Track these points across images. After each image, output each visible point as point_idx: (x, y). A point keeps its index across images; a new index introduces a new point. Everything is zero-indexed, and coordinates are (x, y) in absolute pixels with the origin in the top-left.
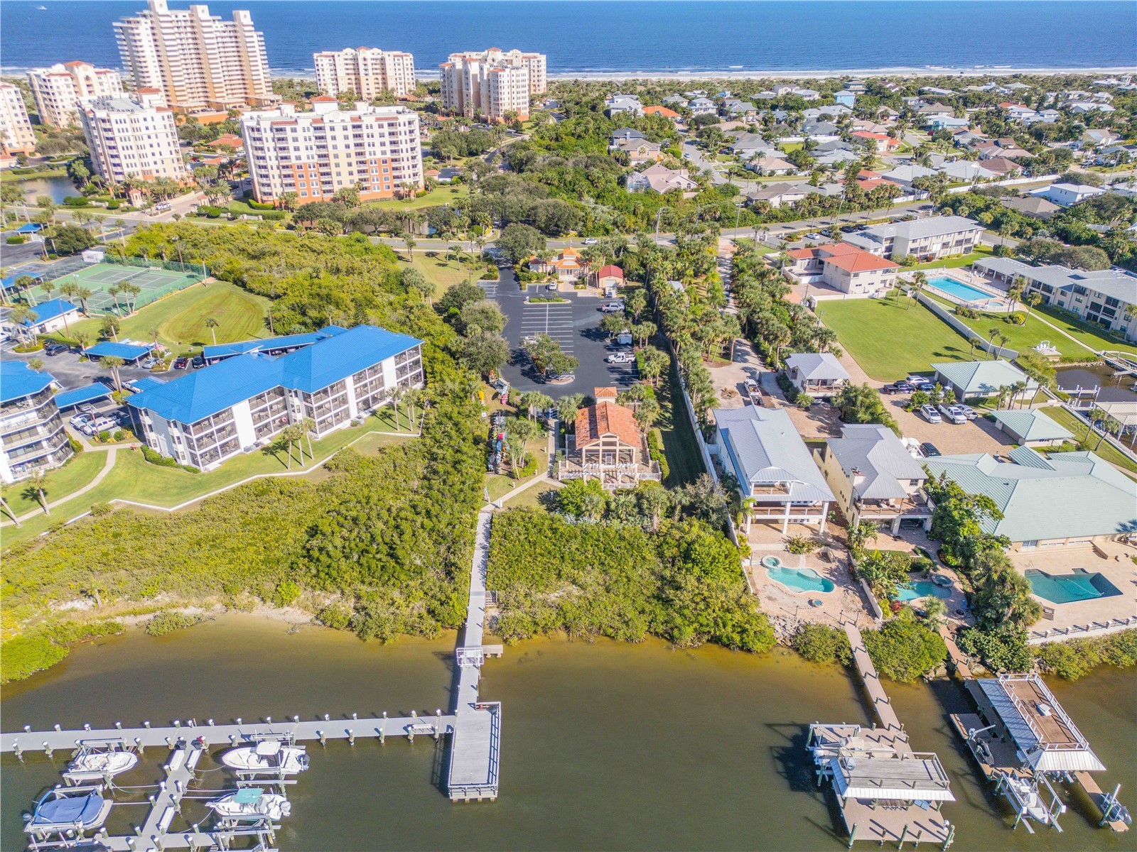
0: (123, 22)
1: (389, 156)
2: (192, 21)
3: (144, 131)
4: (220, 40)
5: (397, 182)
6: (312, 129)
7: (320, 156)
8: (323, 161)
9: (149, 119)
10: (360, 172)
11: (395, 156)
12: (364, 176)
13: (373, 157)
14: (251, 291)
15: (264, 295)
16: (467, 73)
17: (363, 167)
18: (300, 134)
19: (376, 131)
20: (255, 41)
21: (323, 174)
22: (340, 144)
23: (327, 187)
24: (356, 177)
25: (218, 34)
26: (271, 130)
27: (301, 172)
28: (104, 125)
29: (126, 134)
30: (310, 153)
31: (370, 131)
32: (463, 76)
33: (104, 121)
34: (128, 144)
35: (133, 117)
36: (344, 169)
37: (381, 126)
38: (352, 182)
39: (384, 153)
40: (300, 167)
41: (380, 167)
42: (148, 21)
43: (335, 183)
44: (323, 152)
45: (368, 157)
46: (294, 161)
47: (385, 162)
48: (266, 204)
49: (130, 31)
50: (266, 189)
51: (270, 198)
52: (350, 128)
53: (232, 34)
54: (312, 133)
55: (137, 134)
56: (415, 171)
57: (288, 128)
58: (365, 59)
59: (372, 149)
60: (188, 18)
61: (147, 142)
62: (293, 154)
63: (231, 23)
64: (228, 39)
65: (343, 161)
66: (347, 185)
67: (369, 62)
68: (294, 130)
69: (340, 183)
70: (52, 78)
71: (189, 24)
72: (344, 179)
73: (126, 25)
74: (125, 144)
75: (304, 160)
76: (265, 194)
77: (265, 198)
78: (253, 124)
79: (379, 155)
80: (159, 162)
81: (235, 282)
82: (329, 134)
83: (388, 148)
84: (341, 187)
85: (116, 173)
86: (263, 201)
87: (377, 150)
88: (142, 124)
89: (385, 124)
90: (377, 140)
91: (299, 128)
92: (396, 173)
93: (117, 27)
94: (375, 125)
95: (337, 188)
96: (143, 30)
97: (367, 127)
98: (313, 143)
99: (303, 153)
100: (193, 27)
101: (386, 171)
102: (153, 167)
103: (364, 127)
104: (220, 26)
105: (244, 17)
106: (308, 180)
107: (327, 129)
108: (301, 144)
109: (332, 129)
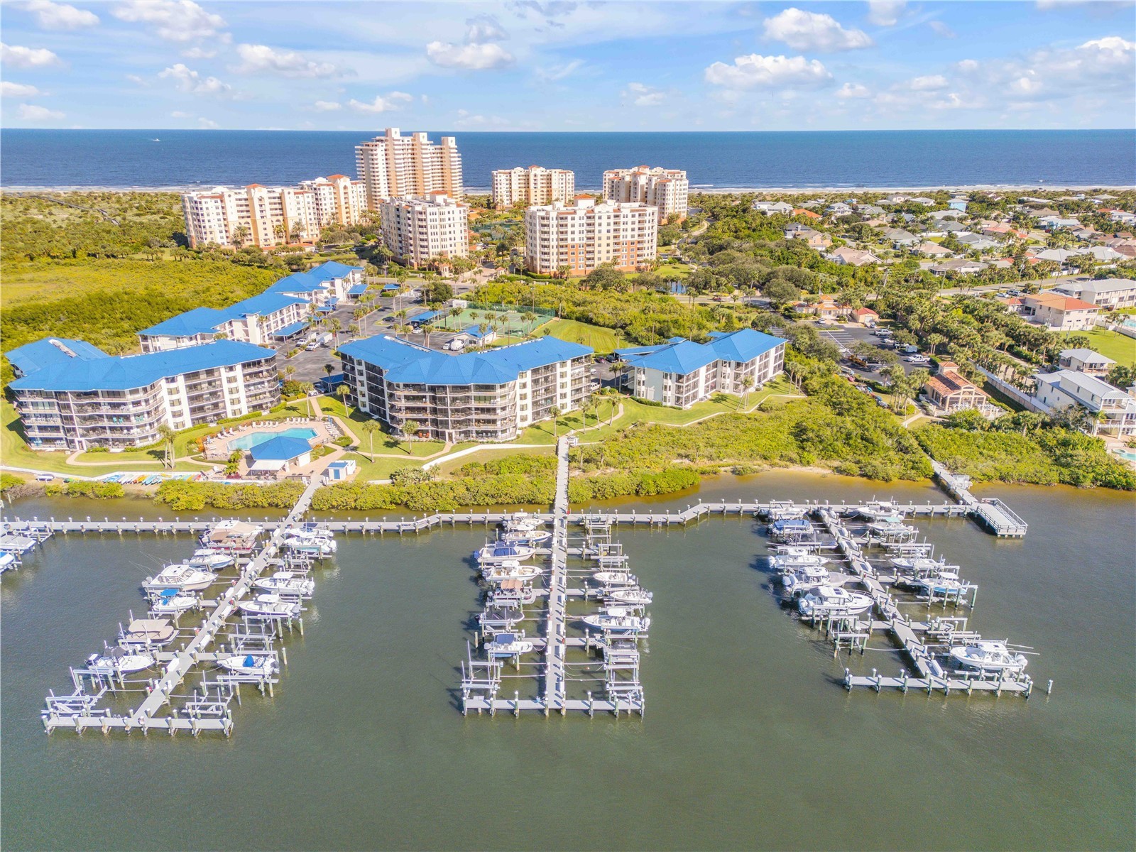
0: (362, 145)
1: (636, 238)
2: (413, 145)
3: (447, 222)
4: (431, 159)
5: (640, 259)
6: (585, 218)
7: (588, 238)
8: (590, 242)
10: (615, 251)
11: (640, 239)
12: (617, 254)
13: (625, 239)
14: (596, 324)
15: (608, 327)
16: (636, 184)
17: (617, 247)
18: (577, 222)
19: (630, 219)
20: (455, 161)
21: (588, 252)
23: (590, 262)
24: (611, 255)
26: (557, 219)
27: (573, 250)
28: (420, 216)
29: (435, 223)
30: (582, 236)
31: (625, 220)
32: (632, 185)
33: (421, 213)
34: (435, 230)
35: (442, 210)
36: (604, 249)
37: (633, 216)
38: (608, 258)
39: (633, 236)
40: (573, 247)
41: (628, 247)
42: (384, 144)
43: (596, 259)
44: (590, 235)
45: (621, 239)
46: (569, 242)
47: (633, 243)
48: (544, 274)
49: (370, 152)
50: (546, 264)
51: (548, 270)
52: (612, 217)
53: (439, 155)
54: (585, 221)
55: (442, 223)
56: (651, 251)
57: (569, 217)
58: (535, 176)
59: (625, 233)
60: (410, 142)
61: (447, 230)
62: (570, 236)
63: (439, 146)
64: (436, 159)
65: (604, 242)
66: (604, 260)
67: (539, 178)
68: (573, 219)
69: (600, 259)
70: (322, 187)
71: (410, 147)
72: (603, 256)
73: (365, 147)
74: (433, 230)
75: (577, 241)
76: (543, 267)
77: (543, 270)
78: (543, 214)
79: (629, 238)
80: (453, 245)
81: (578, 319)
82: (597, 221)
83: (636, 233)
84: (600, 262)
85: (422, 253)
86: (540, 272)
87: (628, 235)
88: (446, 216)
89: (637, 214)
90: (629, 226)
91: (577, 217)
92: (639, 252)
93: (357, 150)
94: (630, 215)
95: (597, 263)
96: (380, 151)
97: (624, 217)
98: (585, 228)
99: (577, 236)
100: (413, 149)
101: (632, 250)
102: (449, 249)
103: (622, 216)
104: (431, 149)
105: (451, 142)
106: (577, 257)
107: (597, 218)
108: (577, 229)
109: (600, 218)
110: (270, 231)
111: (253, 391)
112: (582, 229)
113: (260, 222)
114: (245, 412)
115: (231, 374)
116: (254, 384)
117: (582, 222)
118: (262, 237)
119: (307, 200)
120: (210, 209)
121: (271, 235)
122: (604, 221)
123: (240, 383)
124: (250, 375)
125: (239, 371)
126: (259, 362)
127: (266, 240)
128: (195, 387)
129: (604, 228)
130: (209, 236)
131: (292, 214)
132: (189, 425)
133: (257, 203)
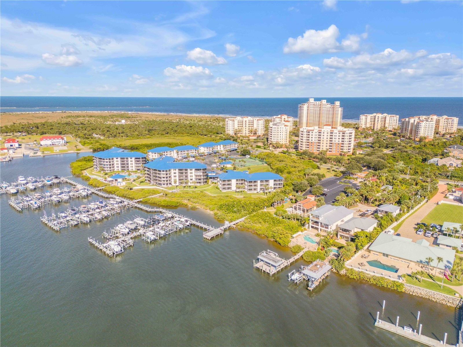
1: (340, 142)
4: (328, 110)
5: (342, 150)
6: (318, 133)
7: (318, 140)
8: (319, 142)
9: (282, 128)
10: (330, 146)
11: (343, 143)
13: (335, 142)
14: (271, 167)
16: (409, 122)
18: (314, 134)
19: (338, 134)
20: (340, 111)
21: (318, 145)
22: (325, 138)
23: (318, 149)
24: (328, 147)
25: (328, 108)
26: (306, 132)
27: (311, 144)
28: (271, 128)
29: (275, 131)
30: (316, 139)
31: (336, 134)
35: (278, 127)
36: (325, 145)
40: (312, 143)
41: (337, 145)
42: (308, 104)
44: (319, 139)
45: (333, 142)
46: (310, 141)
47: (339, 144)
48: (300, 152)
50: (301, 148)
51: (302, 150)
52: (329, 133)
53: (332, 108)
54: (318, 134)
55: (278, 131)
57: (311, 132)
58: (378, 117)
59: (335, 140)
60: (320, 103)
61: (280, 134)
62: (311, 139)
63: (333, 105)
65: (325, 142)
66: (325, 149)
67: (380, 118)
68: (312, 133)
69: (322, 148)
70: (276, 118)
72: (324, 147)
73: (302, 105)
75: (313, 141)
77: (300, 150)
78: (302, 130)
79: (337, 142)
80: (281, 139)
83: (341, 140)
87: (337, 140)
88: (280, 129)
89: (341, 133)
90: (337, 137)
91: (314, 132)
92: (342, 148)
93: (299, 106)
94: (338, 133)
95: (321, 150)
96: (305, 107)
97: (335, 133)
98: (317, 136)
99: (313, 139)
100: (320, 106)
101: (338, 147)
102: (279, 140)
103: (334, 133)
105: (338, 103)
106: (313, 147)
107: (322, 133)
108: (314, 136)
109: (324, 133)
110: (247, 131)
111: (137, 165)
112: (316, 136)
113: (244, 128)
114: (134, 170)
115: (131, 160)
116: (138, 164)
117: (316, 134)
118: (244, 133)
119: (262, 122)
120: (230, 123)
121: (247, 132)
122: (325, 134)
123: (133, 162)
124: (137, 161)
125: (133, 159)
126: (140, 158)
127: (245, 134)
128: (123, 161)
129: (325, 137)
130: (228, 131)
131: (255, 126)
132: (120, 170)
133: (244, 122)
